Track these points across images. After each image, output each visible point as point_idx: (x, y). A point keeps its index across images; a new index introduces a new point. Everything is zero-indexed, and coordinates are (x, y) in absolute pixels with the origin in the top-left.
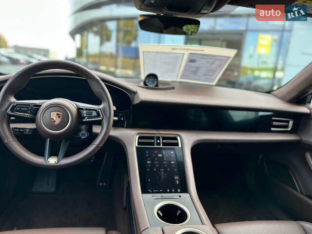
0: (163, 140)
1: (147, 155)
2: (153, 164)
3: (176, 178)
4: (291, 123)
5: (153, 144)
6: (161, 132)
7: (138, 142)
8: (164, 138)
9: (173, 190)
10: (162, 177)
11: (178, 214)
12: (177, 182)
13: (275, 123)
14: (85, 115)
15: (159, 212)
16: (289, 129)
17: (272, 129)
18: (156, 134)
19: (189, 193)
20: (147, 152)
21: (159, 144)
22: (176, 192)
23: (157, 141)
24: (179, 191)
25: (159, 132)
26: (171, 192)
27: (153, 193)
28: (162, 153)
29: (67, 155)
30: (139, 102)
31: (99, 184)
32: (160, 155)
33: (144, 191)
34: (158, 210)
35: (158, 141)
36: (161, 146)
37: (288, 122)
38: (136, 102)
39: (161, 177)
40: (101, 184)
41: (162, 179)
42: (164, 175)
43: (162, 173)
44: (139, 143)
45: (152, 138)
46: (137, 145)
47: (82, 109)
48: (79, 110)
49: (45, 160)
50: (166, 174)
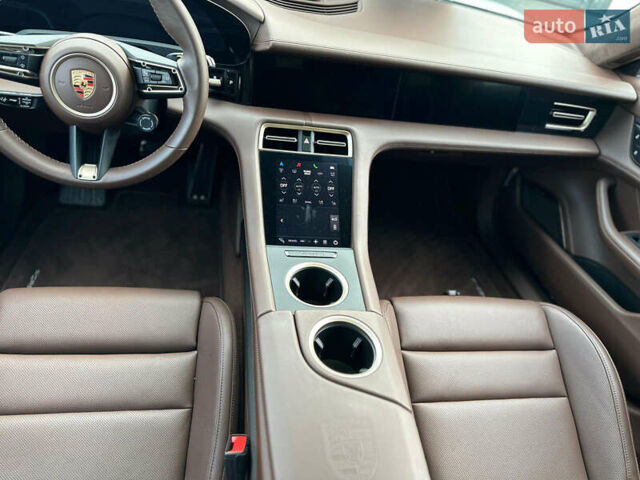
0: (316, 140)
1: (281, 170)
2: (291, 190)
3: (334, 219)
4: (591, 115)
5: (294, 146)
6: (314, 122)
7: (265, 140)
8: (319, 136)
9: (325, 242)
10: (308, 216)
11: (327, 285)
12: (335, 227)
13: (556, 114)
14: (147, 81)
15: (295, 280)
16: (582, 128)
17: (548, 126)
18: (302, 125)
19: (353, 249)
20: (281, 164)
21: (306, 148)
22: (330, 245)
23: (303, 140)
24: (336, 242)
25: (308, 122)
26: (320, 245)
27: (287, 244)
28: (311, 169)
29: (117, 162)
30: (268, 47)
31: (192, 196)
32: (307, 173)
33: (271, 240)
34: (294, 276)
35: (306, 141)
36: (312, 153)
37: (585, 113)
38: (262, 46)
39: (304, 216)
40: (195, 197)
41: (307, 219)
42: (311, 212)
43: (308, 208)
44: (266, 143)
45: (294, 133)
46: (261, 147)
47: (139, 65)
48: (133, 65)
49: (72, 171)
50: (314, 212)
